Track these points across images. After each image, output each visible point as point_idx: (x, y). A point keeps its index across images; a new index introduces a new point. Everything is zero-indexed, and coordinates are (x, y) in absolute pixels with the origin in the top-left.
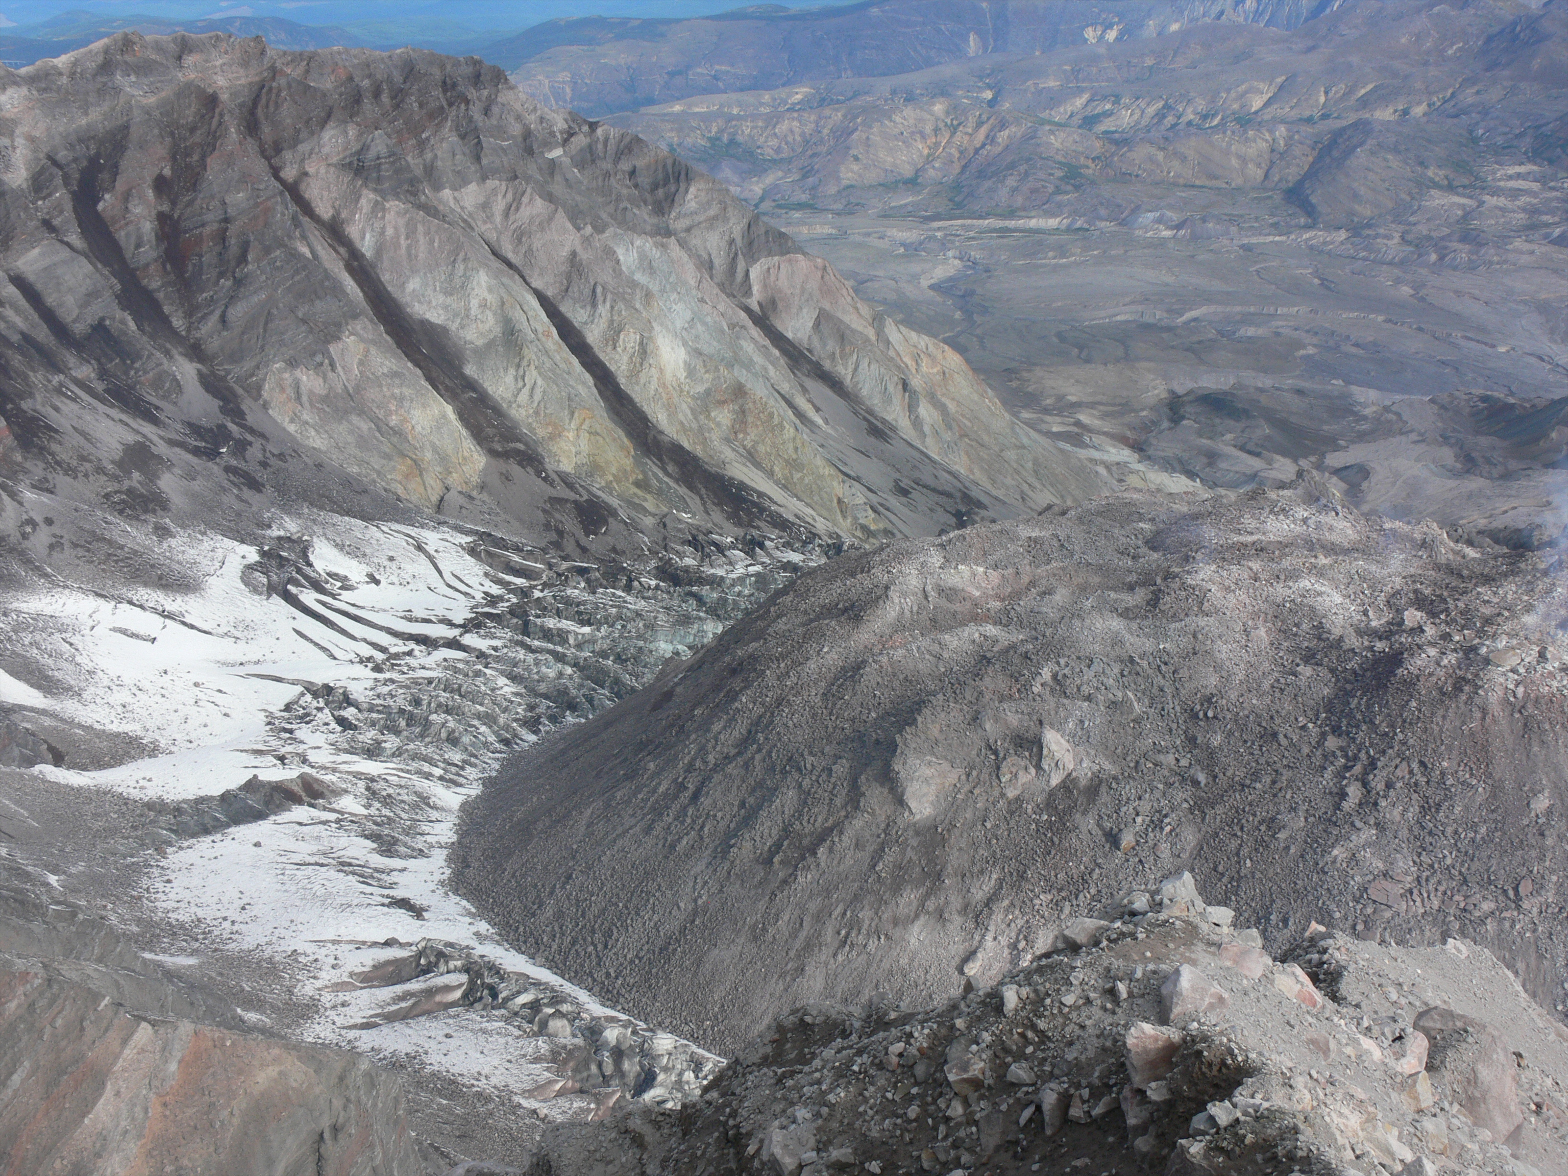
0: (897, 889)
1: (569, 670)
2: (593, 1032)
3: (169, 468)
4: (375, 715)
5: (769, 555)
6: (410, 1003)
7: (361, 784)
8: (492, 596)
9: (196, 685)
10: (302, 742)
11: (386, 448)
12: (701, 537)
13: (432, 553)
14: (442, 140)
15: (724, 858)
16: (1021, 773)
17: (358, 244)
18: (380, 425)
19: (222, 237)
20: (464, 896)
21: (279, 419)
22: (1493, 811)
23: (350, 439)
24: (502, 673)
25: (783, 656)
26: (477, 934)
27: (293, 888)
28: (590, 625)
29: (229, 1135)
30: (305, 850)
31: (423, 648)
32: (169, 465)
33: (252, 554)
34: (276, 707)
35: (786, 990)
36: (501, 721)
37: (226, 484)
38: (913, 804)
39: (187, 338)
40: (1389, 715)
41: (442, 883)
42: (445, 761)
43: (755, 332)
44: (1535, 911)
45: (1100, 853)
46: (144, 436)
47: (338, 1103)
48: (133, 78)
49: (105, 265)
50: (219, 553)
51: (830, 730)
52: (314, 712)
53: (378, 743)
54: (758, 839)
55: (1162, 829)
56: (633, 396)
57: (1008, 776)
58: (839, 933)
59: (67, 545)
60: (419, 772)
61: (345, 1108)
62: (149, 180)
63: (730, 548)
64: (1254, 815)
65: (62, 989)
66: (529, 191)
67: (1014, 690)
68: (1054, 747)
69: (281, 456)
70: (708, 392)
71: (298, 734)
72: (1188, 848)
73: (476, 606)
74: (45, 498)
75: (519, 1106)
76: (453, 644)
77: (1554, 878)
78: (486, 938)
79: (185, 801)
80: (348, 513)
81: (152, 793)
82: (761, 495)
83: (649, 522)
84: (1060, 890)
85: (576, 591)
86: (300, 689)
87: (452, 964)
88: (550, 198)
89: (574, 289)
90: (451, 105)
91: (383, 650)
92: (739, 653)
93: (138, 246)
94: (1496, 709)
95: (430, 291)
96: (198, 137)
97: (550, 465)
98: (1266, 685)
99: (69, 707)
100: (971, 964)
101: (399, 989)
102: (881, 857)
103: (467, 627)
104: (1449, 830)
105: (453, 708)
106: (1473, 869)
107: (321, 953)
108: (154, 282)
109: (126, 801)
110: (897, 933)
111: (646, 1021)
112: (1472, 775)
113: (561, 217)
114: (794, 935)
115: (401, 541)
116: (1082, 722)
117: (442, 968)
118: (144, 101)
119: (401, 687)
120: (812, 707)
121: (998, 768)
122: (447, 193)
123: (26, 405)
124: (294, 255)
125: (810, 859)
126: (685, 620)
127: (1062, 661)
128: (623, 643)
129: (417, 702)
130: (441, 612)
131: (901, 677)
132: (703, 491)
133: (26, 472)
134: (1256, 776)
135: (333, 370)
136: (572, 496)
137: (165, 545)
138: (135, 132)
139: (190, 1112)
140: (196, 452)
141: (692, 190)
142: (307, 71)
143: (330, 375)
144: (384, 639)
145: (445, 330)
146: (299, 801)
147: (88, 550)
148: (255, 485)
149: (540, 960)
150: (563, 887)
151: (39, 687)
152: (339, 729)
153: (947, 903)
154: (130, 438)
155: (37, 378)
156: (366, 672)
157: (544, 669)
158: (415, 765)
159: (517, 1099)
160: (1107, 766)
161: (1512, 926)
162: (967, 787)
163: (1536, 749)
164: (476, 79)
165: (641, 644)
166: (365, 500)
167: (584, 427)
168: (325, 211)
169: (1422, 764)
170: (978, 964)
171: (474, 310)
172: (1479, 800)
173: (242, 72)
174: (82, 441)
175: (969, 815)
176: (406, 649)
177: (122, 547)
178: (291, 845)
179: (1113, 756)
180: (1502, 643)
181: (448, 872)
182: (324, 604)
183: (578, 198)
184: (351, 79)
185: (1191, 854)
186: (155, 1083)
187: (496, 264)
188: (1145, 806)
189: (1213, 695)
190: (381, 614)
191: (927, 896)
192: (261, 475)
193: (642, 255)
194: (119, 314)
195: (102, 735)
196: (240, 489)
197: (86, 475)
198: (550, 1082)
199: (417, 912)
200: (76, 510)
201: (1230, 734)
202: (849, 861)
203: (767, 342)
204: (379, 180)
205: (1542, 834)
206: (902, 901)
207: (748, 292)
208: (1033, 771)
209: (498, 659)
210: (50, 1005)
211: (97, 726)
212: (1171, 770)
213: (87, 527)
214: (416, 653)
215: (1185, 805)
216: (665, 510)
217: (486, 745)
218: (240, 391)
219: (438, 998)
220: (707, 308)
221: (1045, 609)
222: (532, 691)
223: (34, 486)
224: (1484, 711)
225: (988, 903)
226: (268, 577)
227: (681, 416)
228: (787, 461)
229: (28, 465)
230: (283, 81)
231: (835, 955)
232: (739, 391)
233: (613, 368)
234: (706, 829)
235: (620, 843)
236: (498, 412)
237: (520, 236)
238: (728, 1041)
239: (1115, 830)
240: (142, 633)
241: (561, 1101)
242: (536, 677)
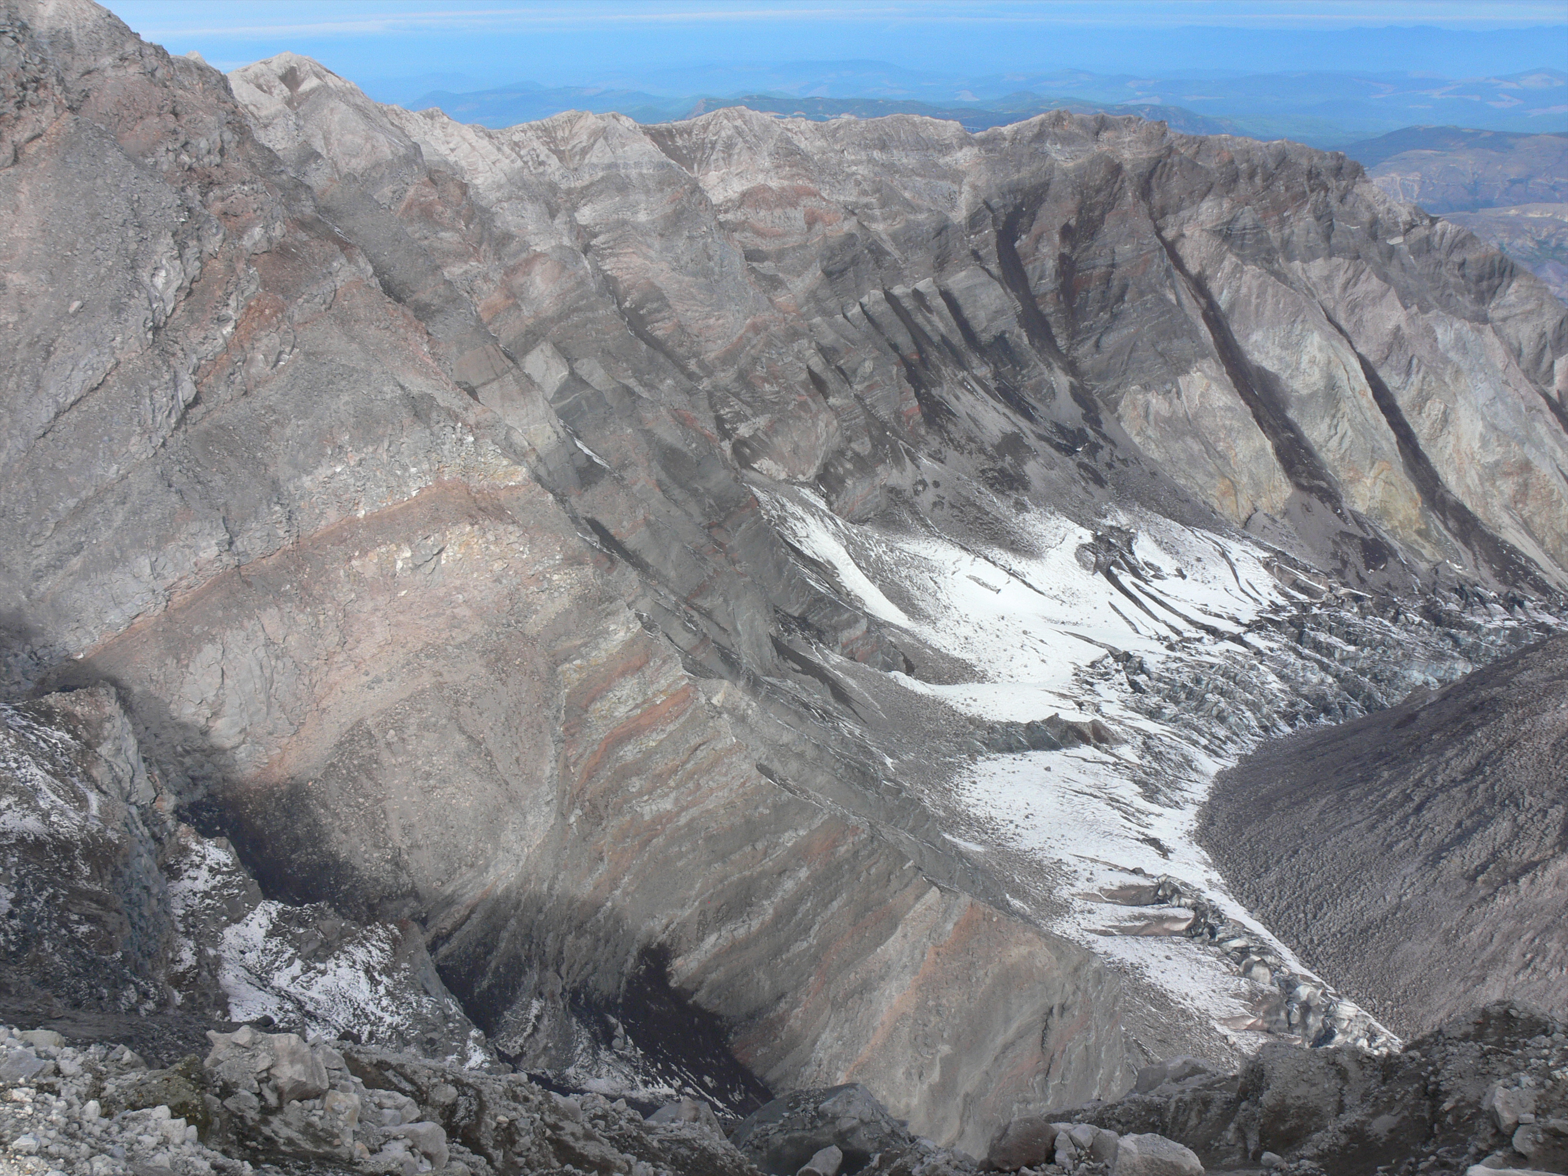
1: (1330, 680)
2: (1289, 985)
3: (1034, 457)
4: (1161, 685)
5: (1526, 613)
6: (1143, 923)
7: (1140, 739)
8: (1277, 605)
9: (1025, 632)
10: (1099, 695)
11: (1211, 468)
12: (1467, 588)
13: (1234, 560)
14: (1300, 220)
15: (1433, 866)
17: (1216, 297)
18: (1209, 448)
19: (1107, 279)
20: (1205, 848)
21: (1128, 431)
23: (1182, 456)
24: (1273, 671)
26: (1209, 881)
27: (1069, 810)
28: (1355, 645)
29: (980, 990)
30: (1084, 782)
31: (1211, 637)
32: (1035, 455)
33: (1087, 537)
34: (1084, 662)
35: (1465, 992)
36: (1265, 710)
37: (1077, 477)
39: (1066, 356)
41: (1189, 833)
42: (1211, 734)
43: (1550, 417)
46: (1020, 429)
47: (1069, 988)
48: (1059, 147)
49: (1013, 290)
50: (1062, 532)
52: (1113, 672)
53: (1160, 708)
56: (1429, 456)
58: (1524, 956)
59: (946, 505)
60: (1188, 739)
61: (1074, 993)
62: (1058, 228)
63: (1491, 602)
65: (880, 846)
66: (1368, 270)
69: (1124, 461)
70: (1497, 464)
71: (1097, 688)
73: (1262, 611)
74: (936, 466)
75: (1214, 1029)
76: (1237, 639)
78: (1216, 886)
79: (999, 723)
80: (1170, 516)
81: (974, 711)
82: (1529, 560)
83: (1423, 566)
85: (1351, 614)
86: (1105, 651)
87: (1183, 901)
88: (1385, 278)
89: (1393, 359)
90: (1312, 191)
91: (1178, 633)
92: (1483, 693)
93: (1041, 278)
95: (1269, 344)
96: (1101, 197)
97: (1346, 504)
99: (925, 631)
101: (1137, 910)
103: (1251, 627)
105: (1227, 692)
107: (1080, 867)
108: (1048, 308)
109: (954, 713)
111: (1335, 987)
113: (1392, 295)
114: (1483, 947)
115: (1209, 546)
117: (1175, 902)
118: (1065, 165)
119: (1187, 666)
122: (1297, 264)
123: (935, 391)
124: (1163, 300)
126: (1440, 656)
128: (1381, 666)
129: (1198, 681)
130: (1232, 611)
132: (1477, 548)
133: (927, 443)
135: (1179, 397)
136: (1360, 533)
137: (1021, 518)
138: (1053, 190)
139: (955, 964)
140: (1058, 447)
141: (1514, 285)
142: (1197, 153)
143: (1175, 401)
144: (1181, 624)
145: (1276, 378)
146: (1087, 742)
147: (962, 512)
148: (1100, 481)
149: (1256, 914)
150: (1289, 860)
151: (906, 611)
152: (1130, 690)
154: (1009, 429)
155: (947, 372)
156: (1161, 649)
157: (1309, 674)
158: (1186, 732)
159: (1213, 1023)
164: (1338, 172)
165: (1397, 669)
166: (1186, 508)
167: (1382, 476)
168: (1193, 268)
171: (1304, 365)
173: (1145, 149)
174: (972, 425)
176: (1197, 636)
177: (987, 514)
178: (1074, 775)
181: (1196, 825)
182: (1137, 587)
183: (1410, 281)
184: (1232, 162)
186: (934, 935)
187: (1330, 328)
190: (1182, 603)
192: (1106, 474)
193: (1459, 338)
194: (1017, 330)
195: (946, 657)
196: (1087, 483)
197: (970, 453)
198: (1244, 1017)
199: (1164, 852)
200: (958, 479)
203: (1560, 427)
204: (1242, 247)
207: (1550, 381)
209: (1272, 659)
210: (869, 857)
211: (943, 650)
213: (964, 493)
214: (1205, 640)
216: (1440, 559)
217: (1248, 727)
218: (1101, 404)
219: (1166, 925)
220: (1509, 390)
222: (1296, 691)
223: (930, 455)
226: (1097, 557)
227: (1469, 481)
228: (1559, 535)
229: (929, 438)
230: (1176, 159)
231: (1517, 974)
232: (1526, 467)
233: (1415, 430)
234: (1423, 839)
235: (1345, 833)
236: (1310, 453)
237: (1353, 307)
238: (1404, 1022)
240: (990, 584)
241: (1249, 1035)
242: (1301, 680)
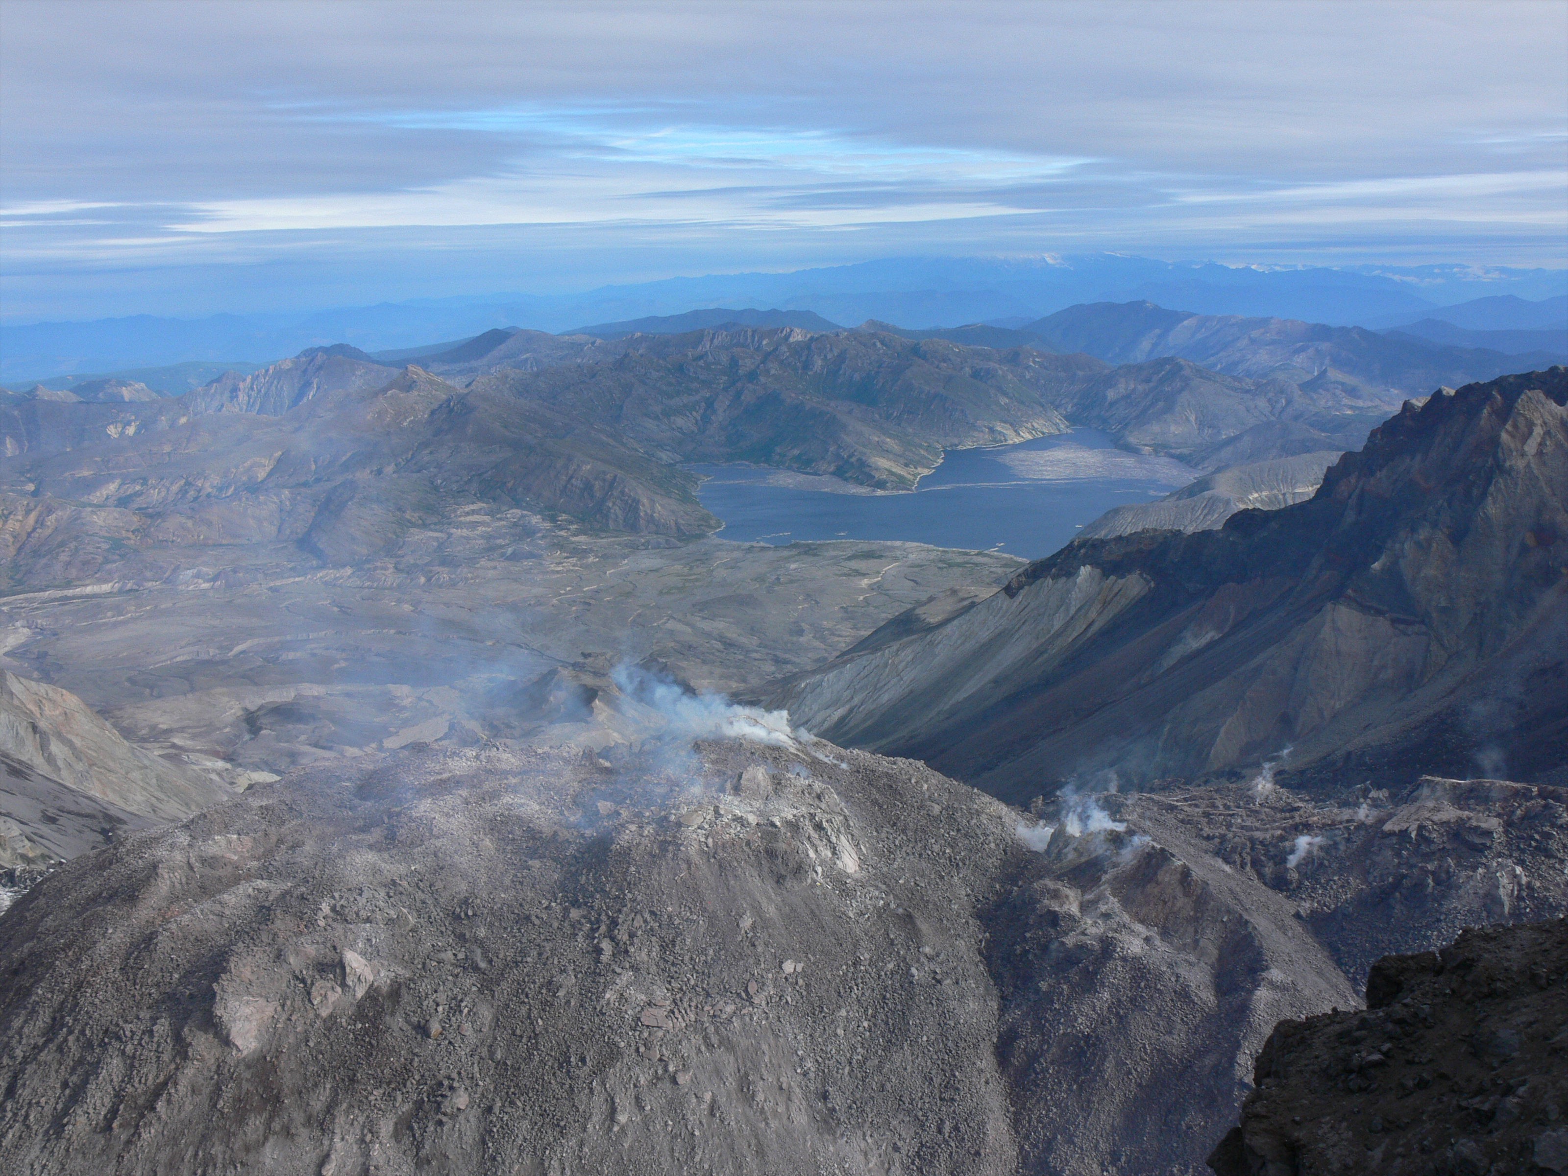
0: (241, 1119)
16: (329, 993)
22: (714, 937)
25: (68, 946)
38: (239, 1042)
40: (615, 882)
44: (764, 1003)
45: (414, 1044)
51: (138, 997)
54: (91, 1111)
55: (461, 1012)
57: (319, 999)
64: (534, 982)
67: (302, 927)
68: (354, 965)
72: (487, 1022)
77: (770, 976)
84: (389, 1083)
94: (696, 859)
98: (507, 881)
100: (327, 1167)
102: (219, 1096)
104: (687, 958)
106: (711, 983)
110: (251, 1158)
112: (691, 913)
116: (369, 940)
120: (113, 983)
121: (309, 993)
125: (150, 1116)
127: (337, 895)
131: (192, 939)
134: (523, 953)
153: (291, 1120)
160: (401, 971)
161: (751, 1019)
162: (285, 1016)
163: (732, 882)
169: (652, 913)
170: (333, 1164)
172: (702, 930)
175: (291, 1040)
179: (402, 962)
180: (684, 810)
185: (490, 1026)
188: (442, 997)
189: (467, 899)
191: (271, 1119)
201: (491, 925)
202: (189, 1107)
205: (754, 945)
206: (249, 1129)
208: (339, 989)
212: (452, 964)
215: (474, 989)
221: (299, 860)
224: (689, 863)
225: (330, 1109)
239: (423, 1022)
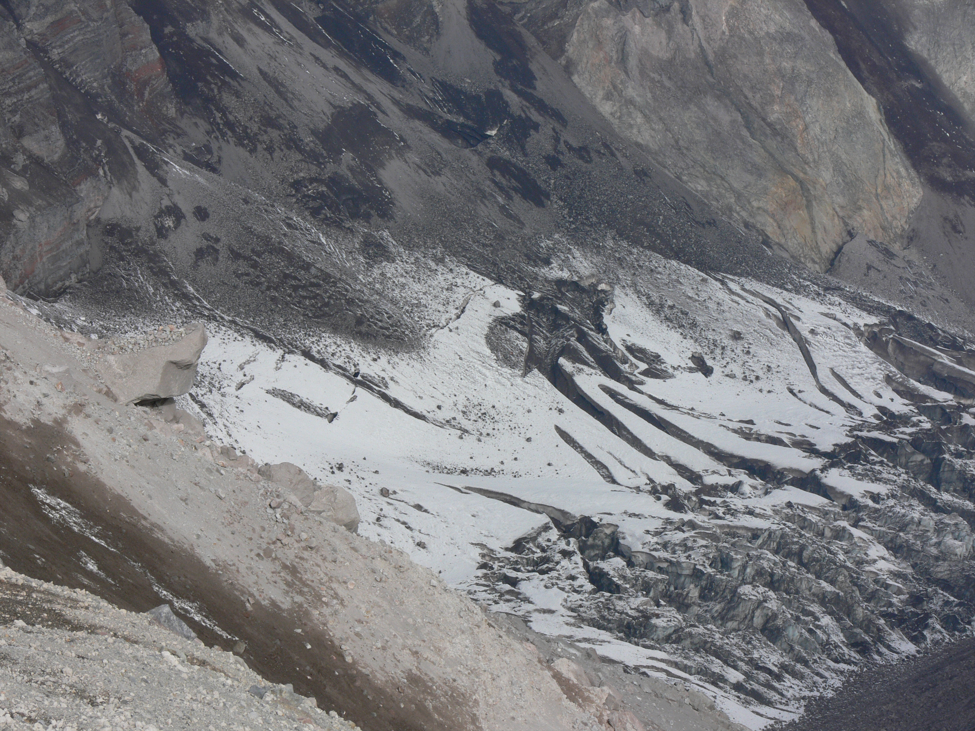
3: (400, 152)
4: (651, 574)
8: (892, 415)
9: (384, 493)
10: (527, 600)
11: (757, 156)
13: (805, 333)
18: (752, 117)
21: (587, 91)
23: (699, 135)
24: (880, 538)
31: (758, 482)
32: (403, 147)
33: (511, 302)
34: (501, 542)
36: (860, 612)
37: (488, 186)
42: (751, 662)
46: (370, 97)
50: (459, 294)
52: (558, 557)
59: (223, 254)
60: (703, 672)
69: (582, 152)
71: (524, 588)
73: (859, 428)
74: (201, 177)
76: (808, 482)
80: (678, 255)
86: (543, 519)
91: (693, 477)
103: (837, 457)
105: (781, 579)
115: (757, 309)
119: (704, 536)
123: (194, 29)
129: (724, 563)
130: (801, 431)
133: (179, 134)
135: (685, 21)
137: (376, 272)
140: (448, 130)
143: (680, 27)
144: (698, 461)
147: (255, 265)
148: (534, 194)
152: (589, 587)
154: (347, 97)
156: (655, 508)
157: (949, 540)
166: (709, 237)
174: (272, 94)
176: (730, 481)
177: (307, 267)
182: (613, 394)
190: (703, 421)
192: (547, 179)
196: (509, 197)
197: (270, 149)
200: (246, 201)
209: (876, 515)
213: (259, 229)
214: (746, 489)
217: (826, 646)
218: (531, 40)
222: (924, 573)
223: (187, 157)
226: (531, 342)
229: (184, 123)
236: (953, 117)
240: (316, 403)
242: (934, 551)
